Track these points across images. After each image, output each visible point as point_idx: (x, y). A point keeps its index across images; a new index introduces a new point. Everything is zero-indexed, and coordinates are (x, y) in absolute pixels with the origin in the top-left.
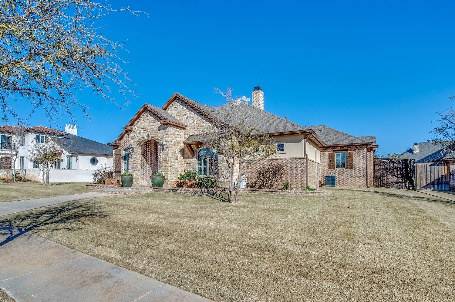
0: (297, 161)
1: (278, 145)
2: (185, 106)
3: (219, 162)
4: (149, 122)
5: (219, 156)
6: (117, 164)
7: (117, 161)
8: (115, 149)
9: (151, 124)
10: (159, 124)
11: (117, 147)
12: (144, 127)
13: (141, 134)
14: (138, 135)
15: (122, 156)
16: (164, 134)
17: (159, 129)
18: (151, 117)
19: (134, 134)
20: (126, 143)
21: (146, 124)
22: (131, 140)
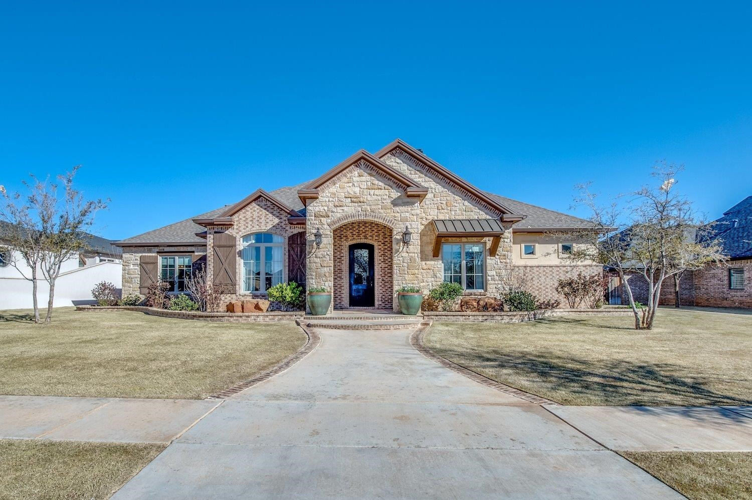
0: (593, 269)
1: (563, 246)
2: (414, 166)
3: (489, 268)
4: (366, 187)
5: (489, 257)
6: (223, 268)
7: (223, 261)
8: (215, 232)
9: (372, 192)
10: (395, 194)
11: (220, 230)
12: (350, 196)
13: (345, 208)
14: (335, 210)
15: (238, 251)
16: (407, 214)
17: (395, 203)
18: (373, 178)
19: (322, 206)
20: (251, 221)
21: (357, 190)
22: (313, 218)
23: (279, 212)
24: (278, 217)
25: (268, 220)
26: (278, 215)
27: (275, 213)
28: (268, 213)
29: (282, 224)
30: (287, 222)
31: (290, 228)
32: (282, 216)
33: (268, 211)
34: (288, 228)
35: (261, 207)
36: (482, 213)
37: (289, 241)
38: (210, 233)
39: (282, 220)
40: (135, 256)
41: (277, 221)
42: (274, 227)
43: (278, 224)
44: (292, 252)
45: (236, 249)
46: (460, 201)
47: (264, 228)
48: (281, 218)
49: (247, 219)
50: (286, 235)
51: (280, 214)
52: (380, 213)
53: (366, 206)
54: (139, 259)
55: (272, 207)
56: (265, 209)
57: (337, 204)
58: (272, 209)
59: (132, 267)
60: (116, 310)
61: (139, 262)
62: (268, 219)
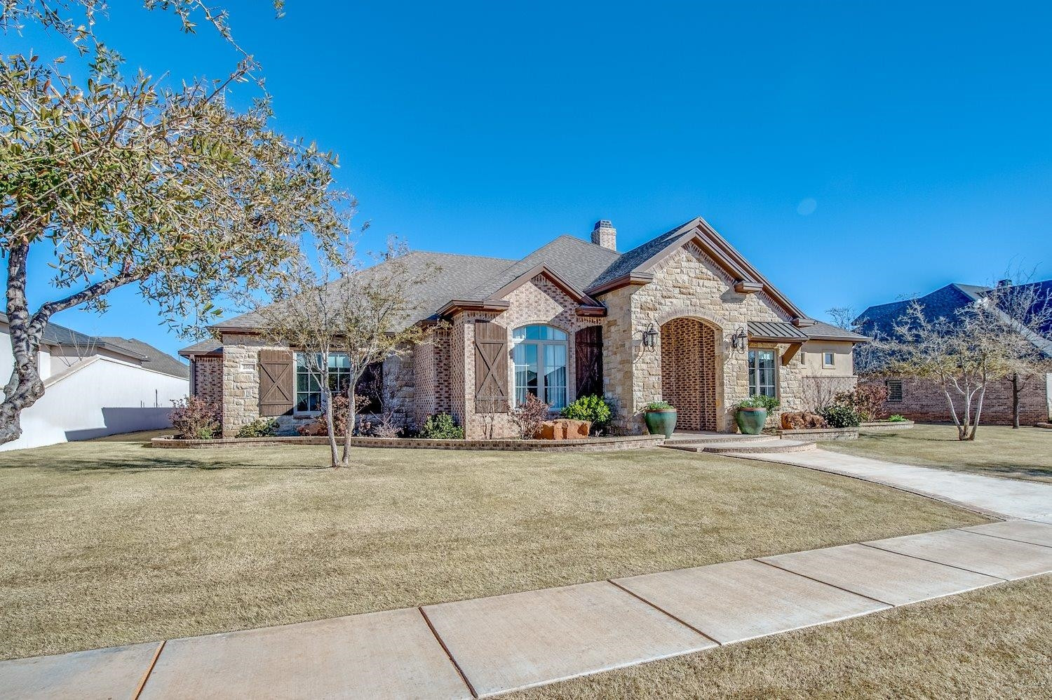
3: (782, 379)
4: (694, 276)
5: (781, 366)
6: (490, 375)
7: (490, 364)
8: (477, 321)
9: (701, 282)
10: (724, 288)
11: (483, 318)
12: (679, 285)
13: (674, 301)
14: (663, 301)
15: (509, 350)
16: (736, 313)
17: (724, 299)
18: (701, 265)
19: (649, 295)
20: (527, 307)
21: (686, 278)
22: (639, 310)
23: (563, 298)
24: (561, 303)
25: (548, 308)
26: (562, 301)
27: (557, 297)
28: (548, 297)
29: (567, 315)
30: (573, 312)
31: (577, 321)
32: (567, 304)
33: (549, 294)
34: (574, 320)
35: (540, 288)
36: (775, 315)
37: (576, 338)
38: (469, 322)
39: (567, 309)
40: (248, 351)
41: (560, 309)
42: (556, 317)
43: (562, 315)
44: (581, 355)
45: (507, 348)
46: (755, 300)
47: (544, 318)
48: (566, 306)
49: (520, 304)
50: (572, 330)
51: (564, 300)
52: (709, 309)
53: (695, 300)
54: (256, 356)
55: (553, 289)
56: (545, 291)
57: (665, 294)
58: (554, 292)
59: (242, 369)
60: (263, 443)
61: (256, 361)
62: (549, 305)
